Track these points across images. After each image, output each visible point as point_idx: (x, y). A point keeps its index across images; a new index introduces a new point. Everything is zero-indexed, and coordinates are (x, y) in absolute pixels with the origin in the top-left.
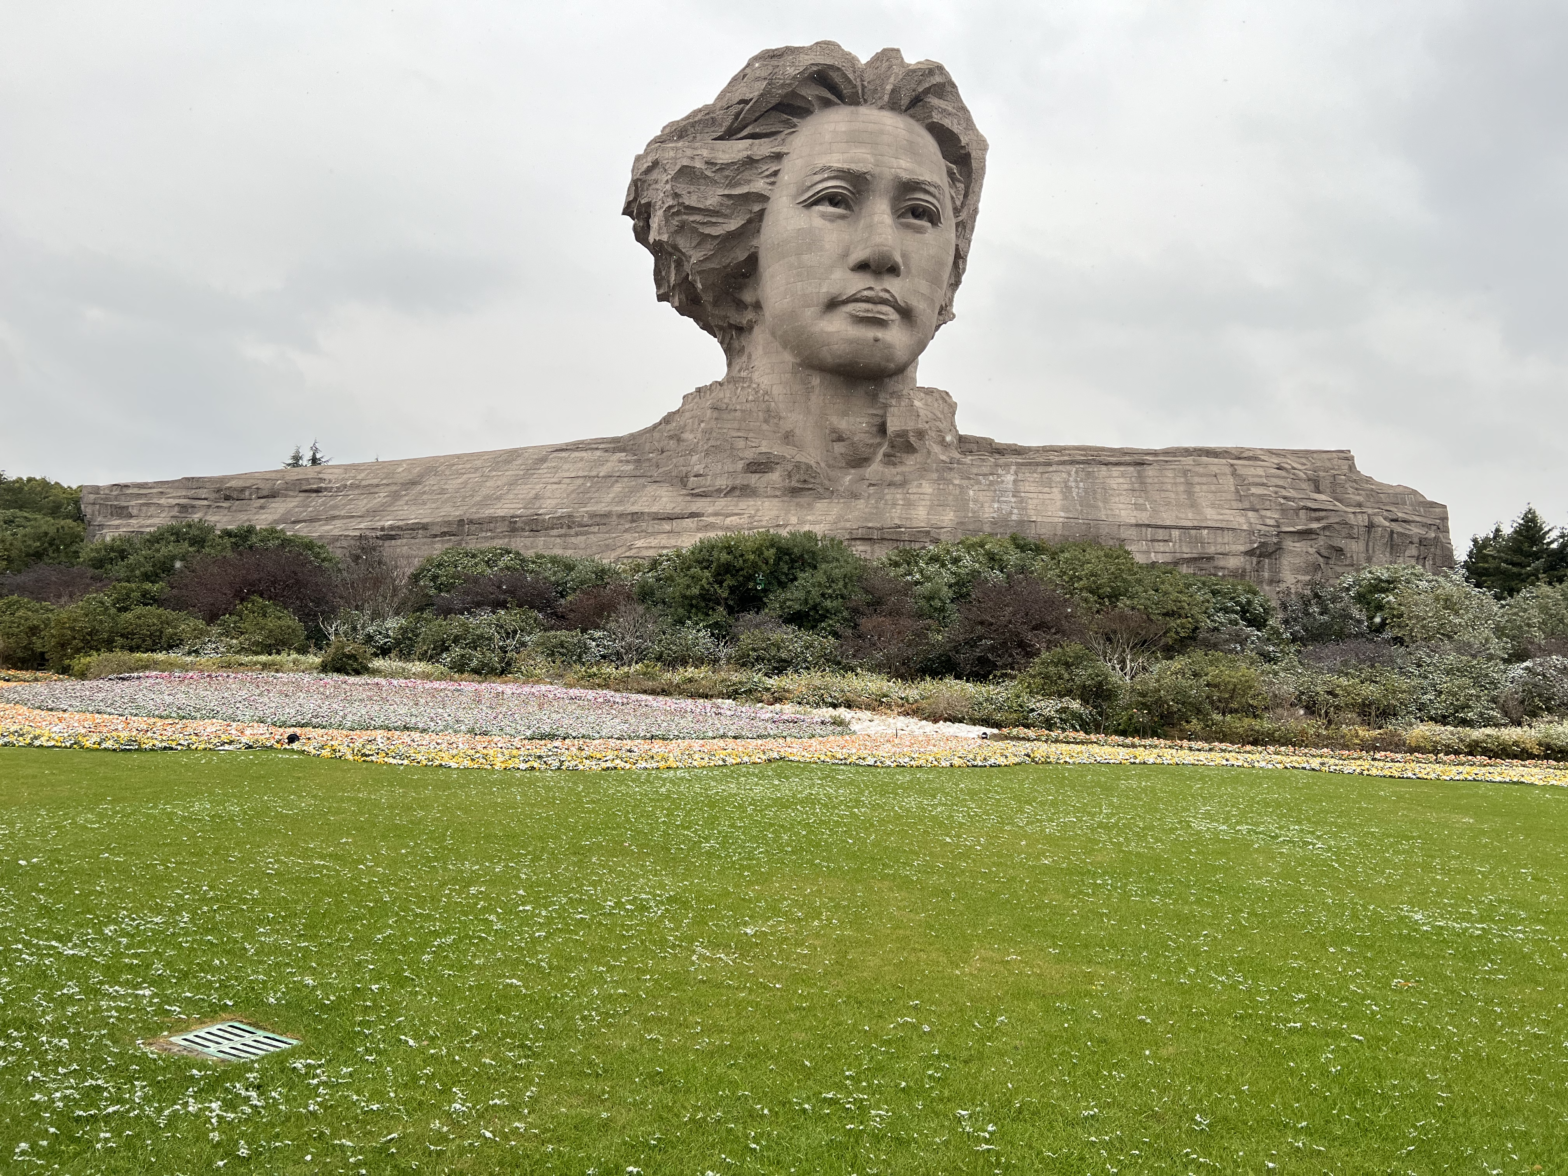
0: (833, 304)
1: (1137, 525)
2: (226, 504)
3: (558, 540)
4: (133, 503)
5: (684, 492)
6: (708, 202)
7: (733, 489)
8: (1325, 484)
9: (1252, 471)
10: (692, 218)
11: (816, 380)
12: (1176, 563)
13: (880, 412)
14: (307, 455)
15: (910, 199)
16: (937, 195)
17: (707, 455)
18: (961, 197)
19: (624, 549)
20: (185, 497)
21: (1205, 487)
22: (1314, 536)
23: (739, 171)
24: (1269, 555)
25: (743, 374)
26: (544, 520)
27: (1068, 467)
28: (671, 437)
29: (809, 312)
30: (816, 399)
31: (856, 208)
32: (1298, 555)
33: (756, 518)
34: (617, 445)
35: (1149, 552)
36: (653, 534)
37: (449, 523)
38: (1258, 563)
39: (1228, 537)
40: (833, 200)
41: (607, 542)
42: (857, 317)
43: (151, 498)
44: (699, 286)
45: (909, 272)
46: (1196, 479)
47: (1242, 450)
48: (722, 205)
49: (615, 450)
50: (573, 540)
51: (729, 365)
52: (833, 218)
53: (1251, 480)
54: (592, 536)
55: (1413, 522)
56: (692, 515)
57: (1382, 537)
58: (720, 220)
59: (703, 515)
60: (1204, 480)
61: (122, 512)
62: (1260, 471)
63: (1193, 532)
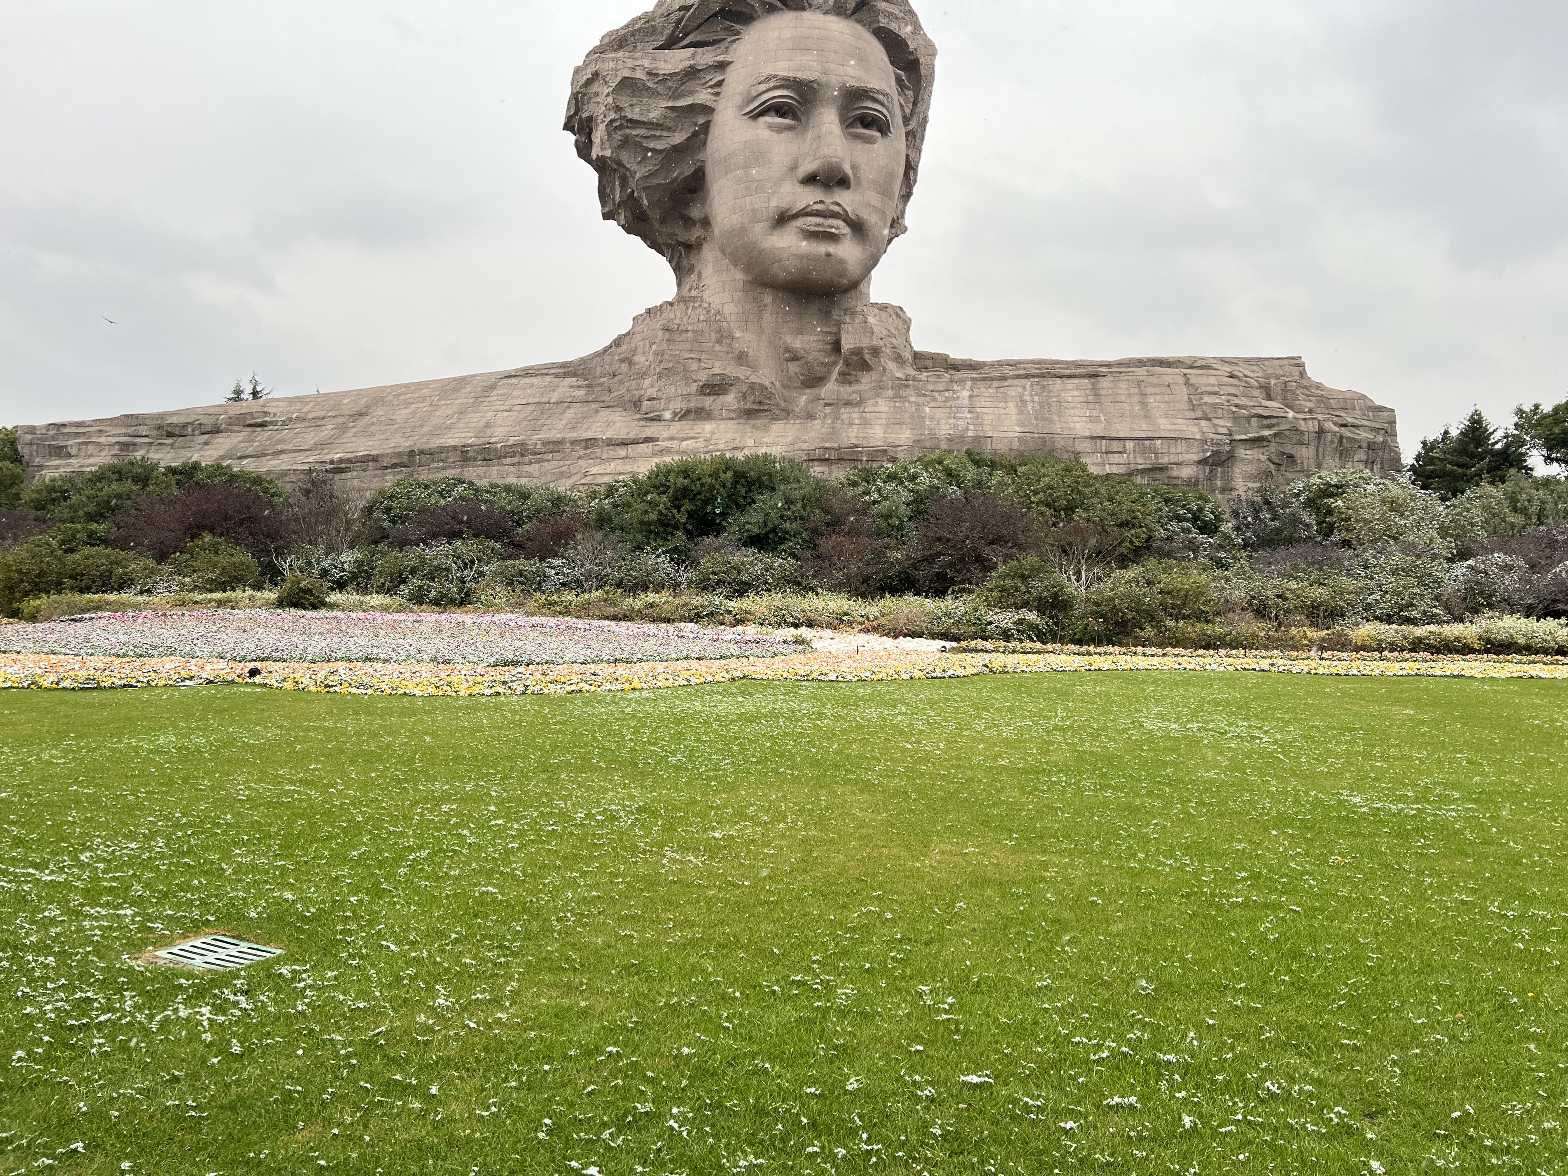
0: (782, 219)
1: (1092, 438)
2: (169, 441)
3: (512, 469)
4: (70, 443)
5: (638, 416)
6: (652, 115)
7: (688, 412)
8: (1277, 391)
9: (1204, 380)
10: (635, 132)
11: (768, 299)
12: (1130, 474)
13: (834, 329)
14: (249, 389)
15: (858, 108)
16: (886, 103)
17: (660, 377)
18: (910, 105)
19: (579, 476)
20: (125, 435)
21: (1158, 397)
22: (1265, 443)
23: (682, 82)
24: (1221, 464)
25: (694, 293)
26: (496, 449)
27: (1023, 381)
28: (622, 361)
29: (759, 229)
30: (769, 318)
31: (803, 119)
32: (1250, 462)
33: (712, 442)
34: (567, 370)
35: (1103, 464)
36: (608, 460)
37: (399, 455)
38: (1211, 471)
39: (1181, 446)
40: (780, 110)
41: (561, 470)
42: (808, 231)
43: (90, 437)
44: (645, 202)
45: (859, 184)
46: (1150, 390)
47: (1196, 359)
48: (665, 117)
49: (565, 375)
50: (527, 468)
51: (679, 284)
52: (781, 129)
53: (1204, 389)
54: (545, 464)
55: (1362, 426)
56: (647, 440)
57: (1332, 442)
58: (665, 134)
59: (657, 440)
60: (1158, 390)
61: (60, 452)
62: (1213, 380)
63: (1147, 443)
